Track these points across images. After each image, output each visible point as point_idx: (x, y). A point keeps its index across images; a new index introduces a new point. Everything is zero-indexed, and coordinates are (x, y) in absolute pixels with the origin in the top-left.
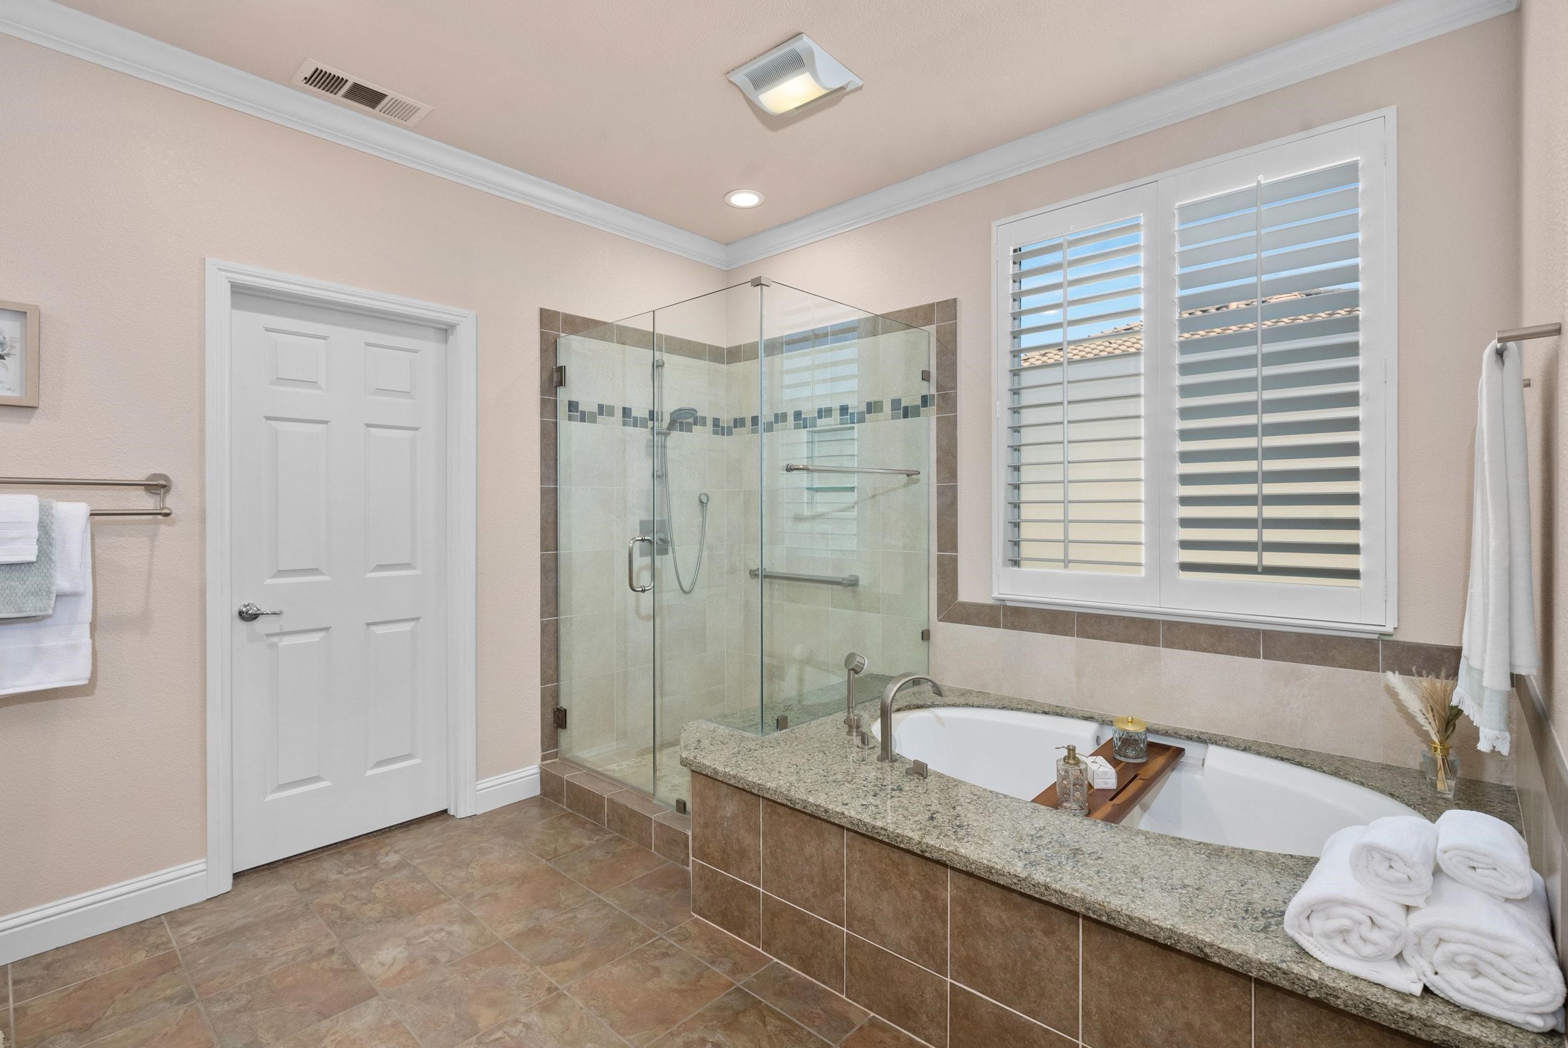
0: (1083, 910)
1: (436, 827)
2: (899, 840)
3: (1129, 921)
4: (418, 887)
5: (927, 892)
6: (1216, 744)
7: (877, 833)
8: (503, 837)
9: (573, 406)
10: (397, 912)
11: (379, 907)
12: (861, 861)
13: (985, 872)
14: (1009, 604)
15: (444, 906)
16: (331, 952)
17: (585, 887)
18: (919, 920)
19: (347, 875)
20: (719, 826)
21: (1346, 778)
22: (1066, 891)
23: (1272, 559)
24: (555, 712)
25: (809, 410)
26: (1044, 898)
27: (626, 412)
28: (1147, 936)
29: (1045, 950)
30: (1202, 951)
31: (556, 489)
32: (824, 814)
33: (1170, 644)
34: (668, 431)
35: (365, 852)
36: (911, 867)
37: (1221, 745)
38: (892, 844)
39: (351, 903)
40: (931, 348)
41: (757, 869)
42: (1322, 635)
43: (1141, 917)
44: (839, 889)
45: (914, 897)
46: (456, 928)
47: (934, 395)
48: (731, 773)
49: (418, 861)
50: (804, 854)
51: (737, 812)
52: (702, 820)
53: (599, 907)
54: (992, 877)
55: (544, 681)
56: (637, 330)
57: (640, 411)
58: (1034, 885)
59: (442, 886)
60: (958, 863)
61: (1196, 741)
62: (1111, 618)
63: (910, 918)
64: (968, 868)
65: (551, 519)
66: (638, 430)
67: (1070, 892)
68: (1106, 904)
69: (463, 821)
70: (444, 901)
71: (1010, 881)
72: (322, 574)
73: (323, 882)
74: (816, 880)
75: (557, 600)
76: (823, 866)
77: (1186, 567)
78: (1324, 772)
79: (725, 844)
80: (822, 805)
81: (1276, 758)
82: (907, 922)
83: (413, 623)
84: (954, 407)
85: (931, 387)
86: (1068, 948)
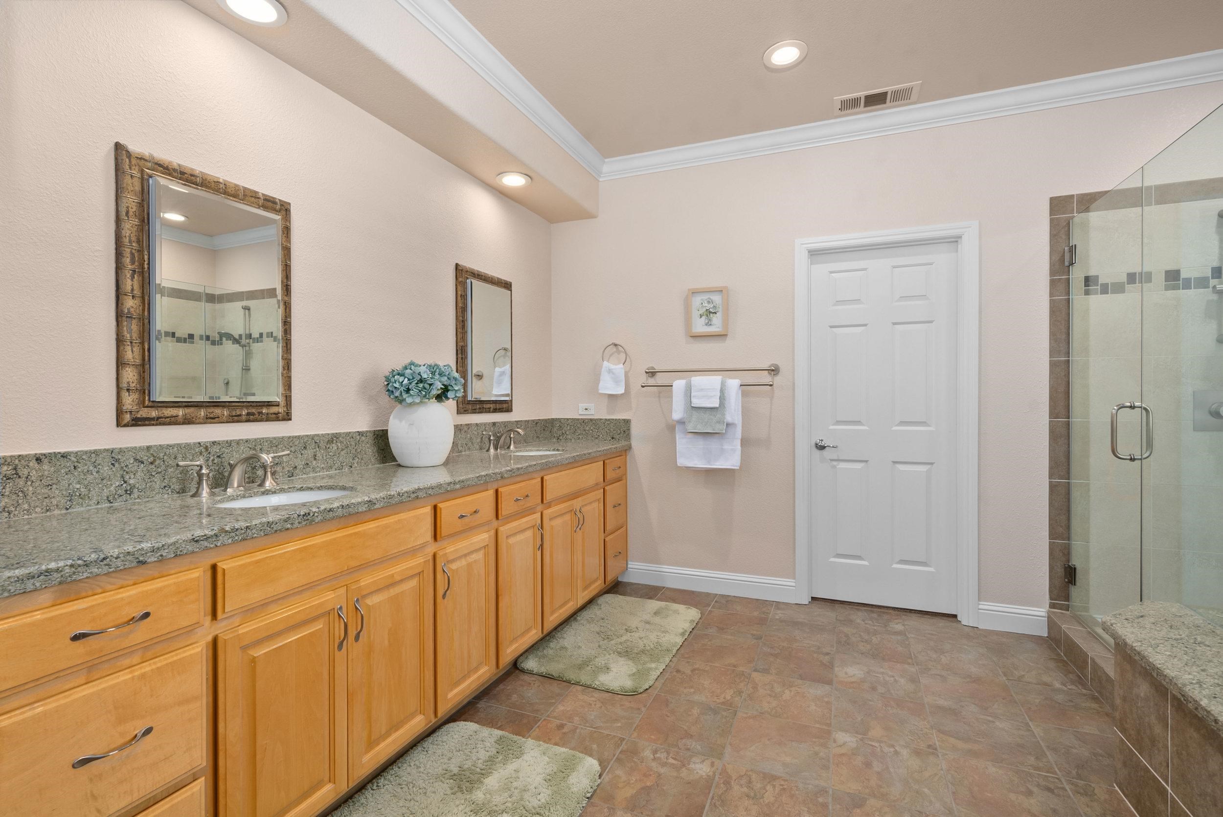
1: (942, 623)
4: (900, 649)
8: (986, 649)
9: (1090, 281)
10: (877, 654)
11: (869, 647)
15: (906, 666)
16: (828, 654)
17: (1023, 711)
19: (866, 624)
20: (1135, 704)
24: (1065, 568)
35: (886, 617)
39: (856, 637)
46: (902, 681)
49: (913, 636)
50: (1207, 768)
53: (1022, 728)
55: (1053, 535)
59: (914, 655)
65: (1062, 389)
66: (1192, 292)
69: (965, 627)
70: (909, 664)
72: (863, 425)
73: (851, 621)
74: (1219, 805)
75: (1069, 465)
79: (1139, 724)
83: (928, 467)
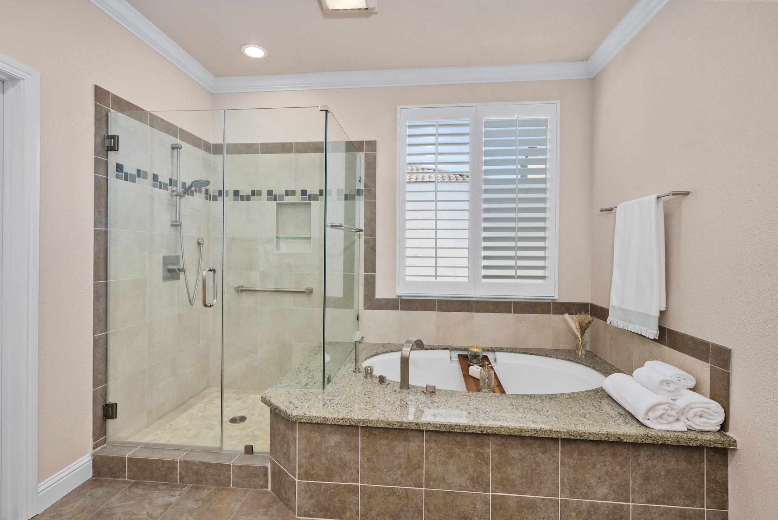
0: (568, 437)
2: (467, 429)
3: (589, 435)
5: (478, 452)
6: (499, 351)
7: (453, 428)
9: (119, 168)
12: (436, 447)
13: (518, 432)
14: (403, 298)
18: (473, 468)
20: (324, 454)
21: (550, 357)
22: (560, 430)
23: (521, 273)
24: (104, 408)
25: (279, 190)
26: (550, 437)
27: (155, 177)
28: (597, 439)
29: (543, 461)
30: (619, 439)
31: (106, 232)
32: (415, 426)
33: (477, 311)
34: (184, 195)
36: (468, 442)
37: (501, 351)
38: (463, 433)
40: (362, 165)
41: (356, 472)
42: (533, 302)
43: (594, 432)
44: (420, 467)
45: (470, 457)
47: (363, 190)
48: (339, 417)
50: (394, 454)
51: (339, 441)
52: (307, 454)
54: (522, 434)
55: (95, 385)
56: (162, 120)
57: (164, 178)
58: (544, 432)
60: (503, 432)
61: (491, 351)
62: (452, 302)
63: (467, 469)
64: (509, 433)
65: (102, 255)
66: (163, 191)
67: (562, 430)
68: (579, 431)
71: (532, 433)
74: (403, 466)
75: (106, 319)
76: (409, 457)
77: (485, 277)
78: (542, 356)
79: (328, 464)
80: (413, 422)
81: (523, 353)
82: (465, 472)
84: (374, 197)
85: (361, 185)
86: (554, 457)
